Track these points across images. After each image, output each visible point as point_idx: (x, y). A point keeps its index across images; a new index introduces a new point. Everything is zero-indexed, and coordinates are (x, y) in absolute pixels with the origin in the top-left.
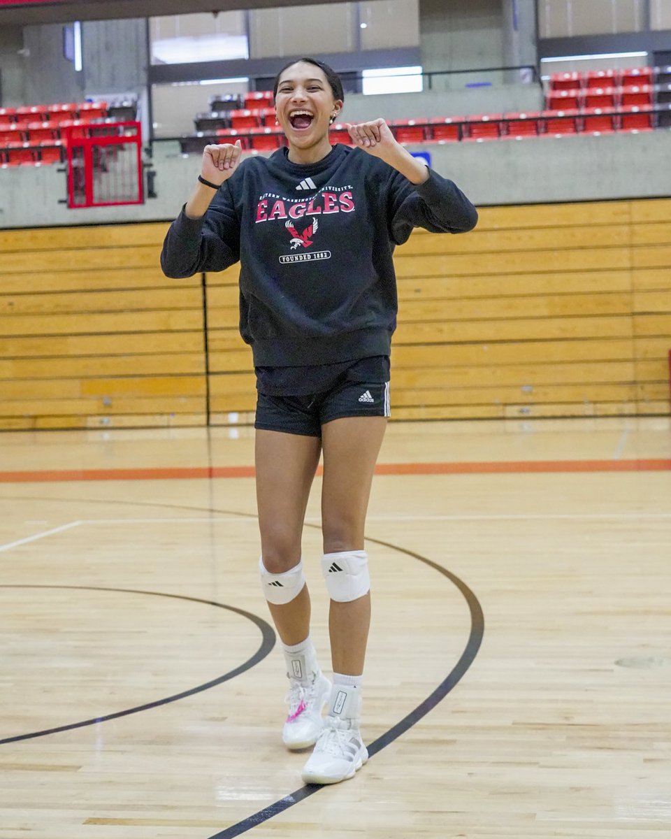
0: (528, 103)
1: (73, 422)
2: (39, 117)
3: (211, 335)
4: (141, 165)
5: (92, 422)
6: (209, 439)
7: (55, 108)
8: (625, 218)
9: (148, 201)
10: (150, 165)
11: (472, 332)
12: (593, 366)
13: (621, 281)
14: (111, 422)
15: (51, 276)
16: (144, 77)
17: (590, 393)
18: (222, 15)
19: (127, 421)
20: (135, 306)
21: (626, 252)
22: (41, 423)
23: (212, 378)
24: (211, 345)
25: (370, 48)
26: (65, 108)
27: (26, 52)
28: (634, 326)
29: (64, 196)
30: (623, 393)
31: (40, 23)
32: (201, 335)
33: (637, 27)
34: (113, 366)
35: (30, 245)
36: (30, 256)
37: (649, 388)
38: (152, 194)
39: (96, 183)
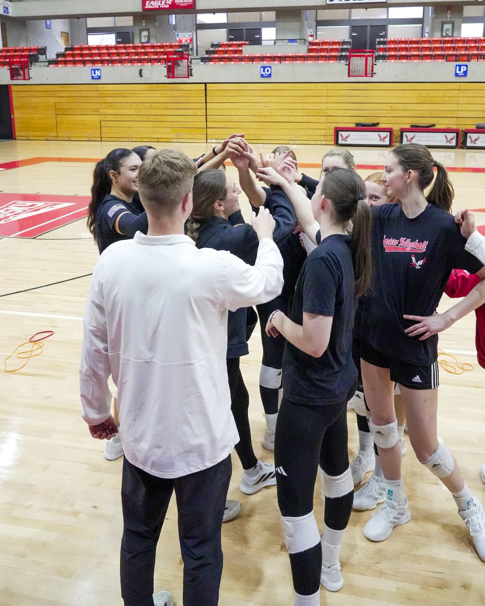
0: (302, 50)
1: (169, 140)
2: (159, 47)
3: (208, 117)
4: (188, 66)
5: (174, 140)
6: (207, 146)
7: (165, 44)
8: (326, 88)
9: (190, 77)
10: (191, 66)
11: (281, 119)
12: (314, 130)
13: (324, 106)
14: (180, 140)
15: (162, 98)
16: (195, 27)
17: (313, 138)
18: (216, 14)
19: (184, 140)
20: (186, 108)
21: (325, 98)
22: (160, 140)
23: (208, 129)
24: (208, 120)
25: (265, 21)
26: (168, 44)
27: (157, 24)
28: (326, 119)
29: (166, 75)
30: (322, 138)
31: (161, 15)
32: (205, 117)
33: (347, 18)
34: (180, 125)
35: (156, 89)
36: (156, 92)
37: (330, 137)
38: (191, 75)
39: (175, 69)
